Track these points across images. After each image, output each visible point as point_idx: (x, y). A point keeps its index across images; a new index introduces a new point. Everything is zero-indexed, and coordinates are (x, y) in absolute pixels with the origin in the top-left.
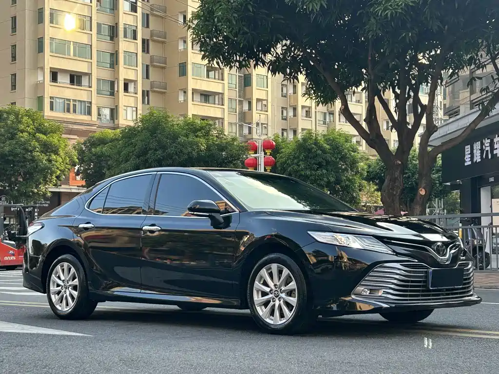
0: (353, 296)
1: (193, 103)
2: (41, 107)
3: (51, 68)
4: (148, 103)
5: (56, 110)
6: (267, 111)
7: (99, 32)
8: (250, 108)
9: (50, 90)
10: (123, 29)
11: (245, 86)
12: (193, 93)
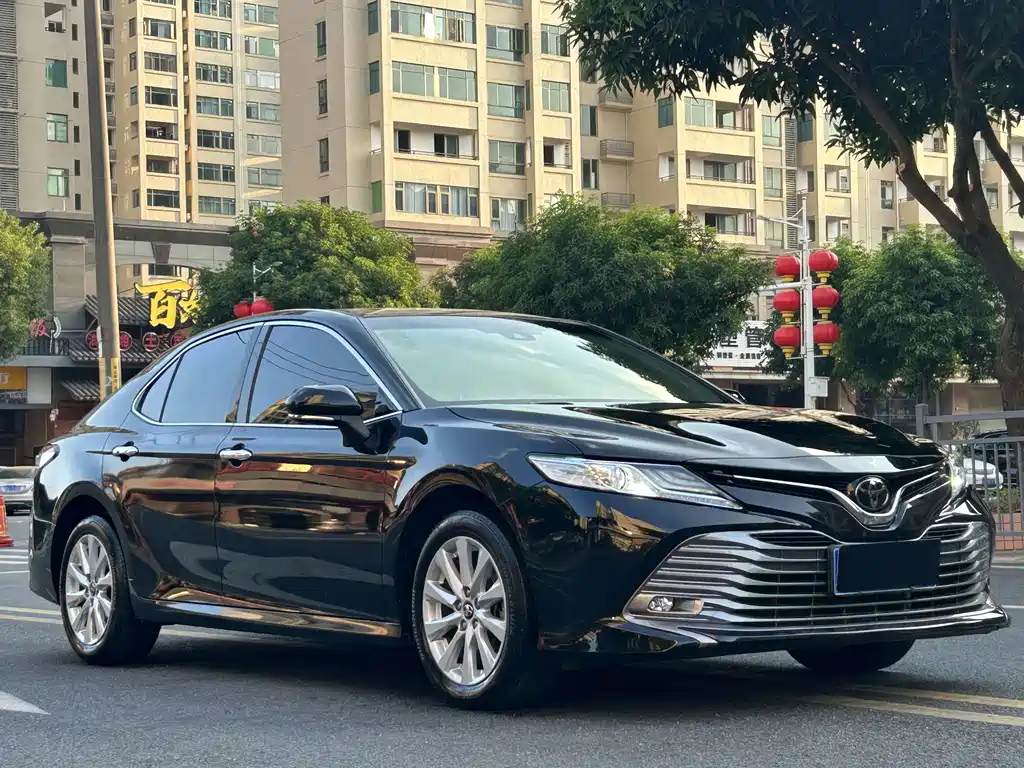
0: (629, 617)
1: (688, 180)
2: (377, 204)
3: (395, 123)
4: (596, 187)
5: (407, 209)
6: (848, 191)
7: (491, 44)
8: (812, 186)
9: (396, 169)
10: (540, 37)
11: (801, 139)
12: (688, 161)
